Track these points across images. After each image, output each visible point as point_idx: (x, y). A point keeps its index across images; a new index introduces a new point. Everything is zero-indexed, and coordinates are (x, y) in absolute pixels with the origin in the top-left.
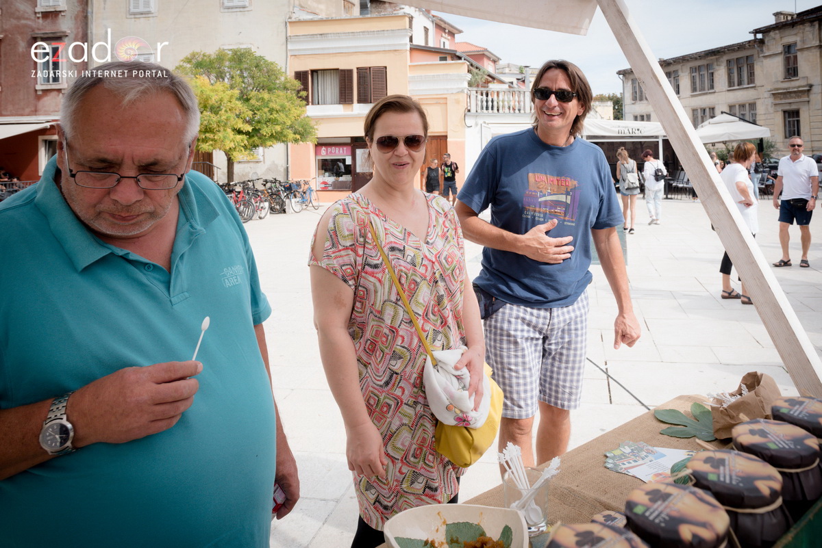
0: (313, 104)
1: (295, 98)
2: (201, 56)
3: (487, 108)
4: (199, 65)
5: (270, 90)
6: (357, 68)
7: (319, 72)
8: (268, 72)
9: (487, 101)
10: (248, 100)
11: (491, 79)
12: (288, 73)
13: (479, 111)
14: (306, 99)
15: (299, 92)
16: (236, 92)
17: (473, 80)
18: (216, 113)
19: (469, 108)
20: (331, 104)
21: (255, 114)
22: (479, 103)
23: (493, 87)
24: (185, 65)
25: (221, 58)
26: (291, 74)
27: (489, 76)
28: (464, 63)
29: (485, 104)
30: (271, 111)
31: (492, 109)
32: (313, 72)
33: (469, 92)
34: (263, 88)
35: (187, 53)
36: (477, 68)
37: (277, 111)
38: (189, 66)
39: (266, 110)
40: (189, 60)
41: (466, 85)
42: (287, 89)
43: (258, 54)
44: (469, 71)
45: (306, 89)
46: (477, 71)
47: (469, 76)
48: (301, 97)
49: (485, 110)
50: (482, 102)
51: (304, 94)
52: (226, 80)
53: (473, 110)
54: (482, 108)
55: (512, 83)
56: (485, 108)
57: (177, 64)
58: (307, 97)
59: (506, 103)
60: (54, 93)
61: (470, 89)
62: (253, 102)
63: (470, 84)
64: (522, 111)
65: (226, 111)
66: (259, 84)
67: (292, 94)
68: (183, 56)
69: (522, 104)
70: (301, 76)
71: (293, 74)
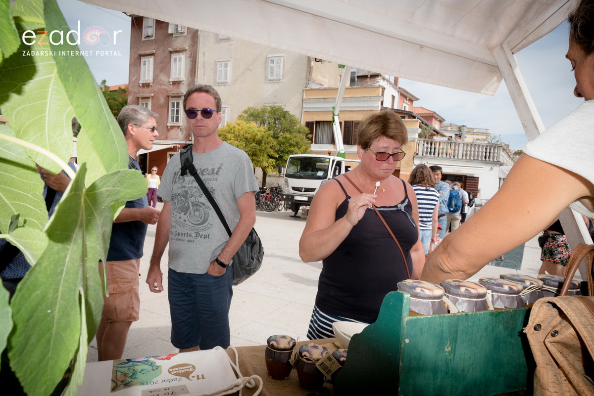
0: (315, 143)
1: (305, 138)
2: (253, 110)
3: (430, 153)
4: (251, 115)
5: (290, 133)
6: (345, 121)
7: (321, 123)
8: (290, 121)
9: (431, 149)
10: (277, 138)
11: (435, 133)
12: (302, 122)
13: (424, 154)
14: (311, 140)
15: (307, 134)
16: (272, 132)
17: (422, 133)
18: (260, 145)
19: (417, 152)
20: (327, 144)
21: (281, 146)
22: (425, 149)
23: (437, 138)
24: (244, 115)
25: (264, 111)
26: (303, 123)
27: (434, 131)
28: (417, 121)
29: (429, 150)
30: (291, 145)
31: (434, 154)
32: (318, 123)
33: (418, 141)
34: (287, 131)
35: (245, 108)
36: (426, 125)
37: (294, 146)
38: (246, 115)
39: (288, 145)
40: (246, 112)
41: (417, 136)
42: (301, 133)
43: (285, 110)
44: (420, 127)
45: (312, 133)
46: (426, 127)
47: (420, 130)
48: (308, 138)
49: (428, 155)
50: (427, 148)
51: (310, 136)
52: (266, 125)
53: (420, 154)
54: (427, 153)
55: (451, 137)
56: (429, 153)
57: (239, 114)
58: (312, 138)
59: (445, 151)
60: (176, 129)
61: (419, 139)
62: (280, 139)
63: (420, 136)
64: (456, 157)
65: (265, 144)
66: (284, 128)
67: (303, 136)
68: (243, 110)
69: (457, 152)
70: (309, 125)
71: (305, 123)
